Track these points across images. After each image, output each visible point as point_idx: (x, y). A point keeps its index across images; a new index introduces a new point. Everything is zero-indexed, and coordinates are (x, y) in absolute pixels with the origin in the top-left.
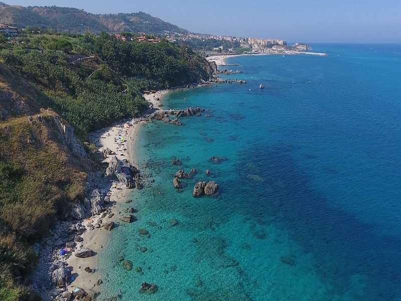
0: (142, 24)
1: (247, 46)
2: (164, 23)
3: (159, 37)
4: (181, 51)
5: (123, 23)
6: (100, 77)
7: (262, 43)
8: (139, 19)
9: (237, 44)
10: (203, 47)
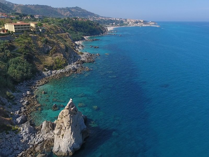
0: (78, 12)
1: (126, 23)
2: (87, 12)
3: (86, 19)
4: (94, 24)
5: (69, 12)
6: (71, 30)
7: (133, 21)
8: (76, 10)
9: (122, 22)
10: (105, 23)
